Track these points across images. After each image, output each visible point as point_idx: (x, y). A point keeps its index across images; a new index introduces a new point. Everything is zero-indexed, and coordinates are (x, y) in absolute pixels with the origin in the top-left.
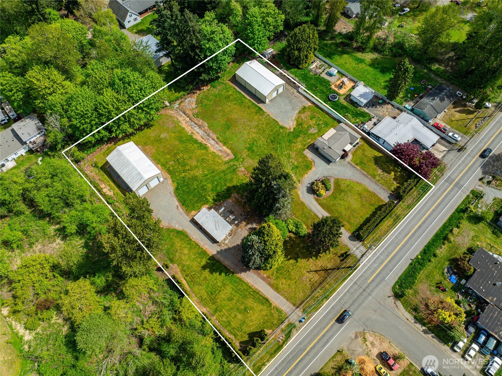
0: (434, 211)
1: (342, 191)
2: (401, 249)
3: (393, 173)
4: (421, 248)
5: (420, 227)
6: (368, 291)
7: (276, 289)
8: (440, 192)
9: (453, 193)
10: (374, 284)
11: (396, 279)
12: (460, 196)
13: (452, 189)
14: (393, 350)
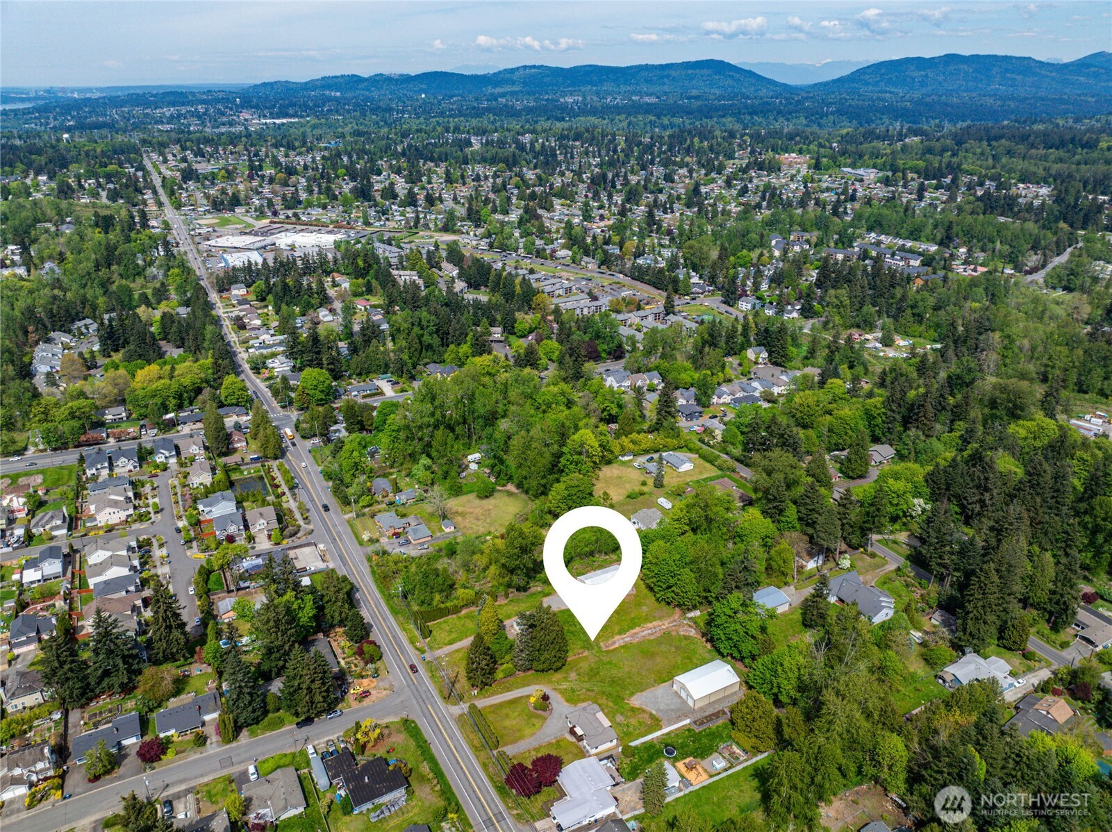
0: (470, 783)
1: (529, 718)
2: (445, 739)
3: (530, 767)
4: (436, 755)
5: (458, 763)
6: (421, 703)
7: (456, 651)
8: (489, 799)
9: (482, 812)
10: (424, 708)
11: (419, 726)
12: (475, 818)
13: (487, 813)
14: (366, 702)
